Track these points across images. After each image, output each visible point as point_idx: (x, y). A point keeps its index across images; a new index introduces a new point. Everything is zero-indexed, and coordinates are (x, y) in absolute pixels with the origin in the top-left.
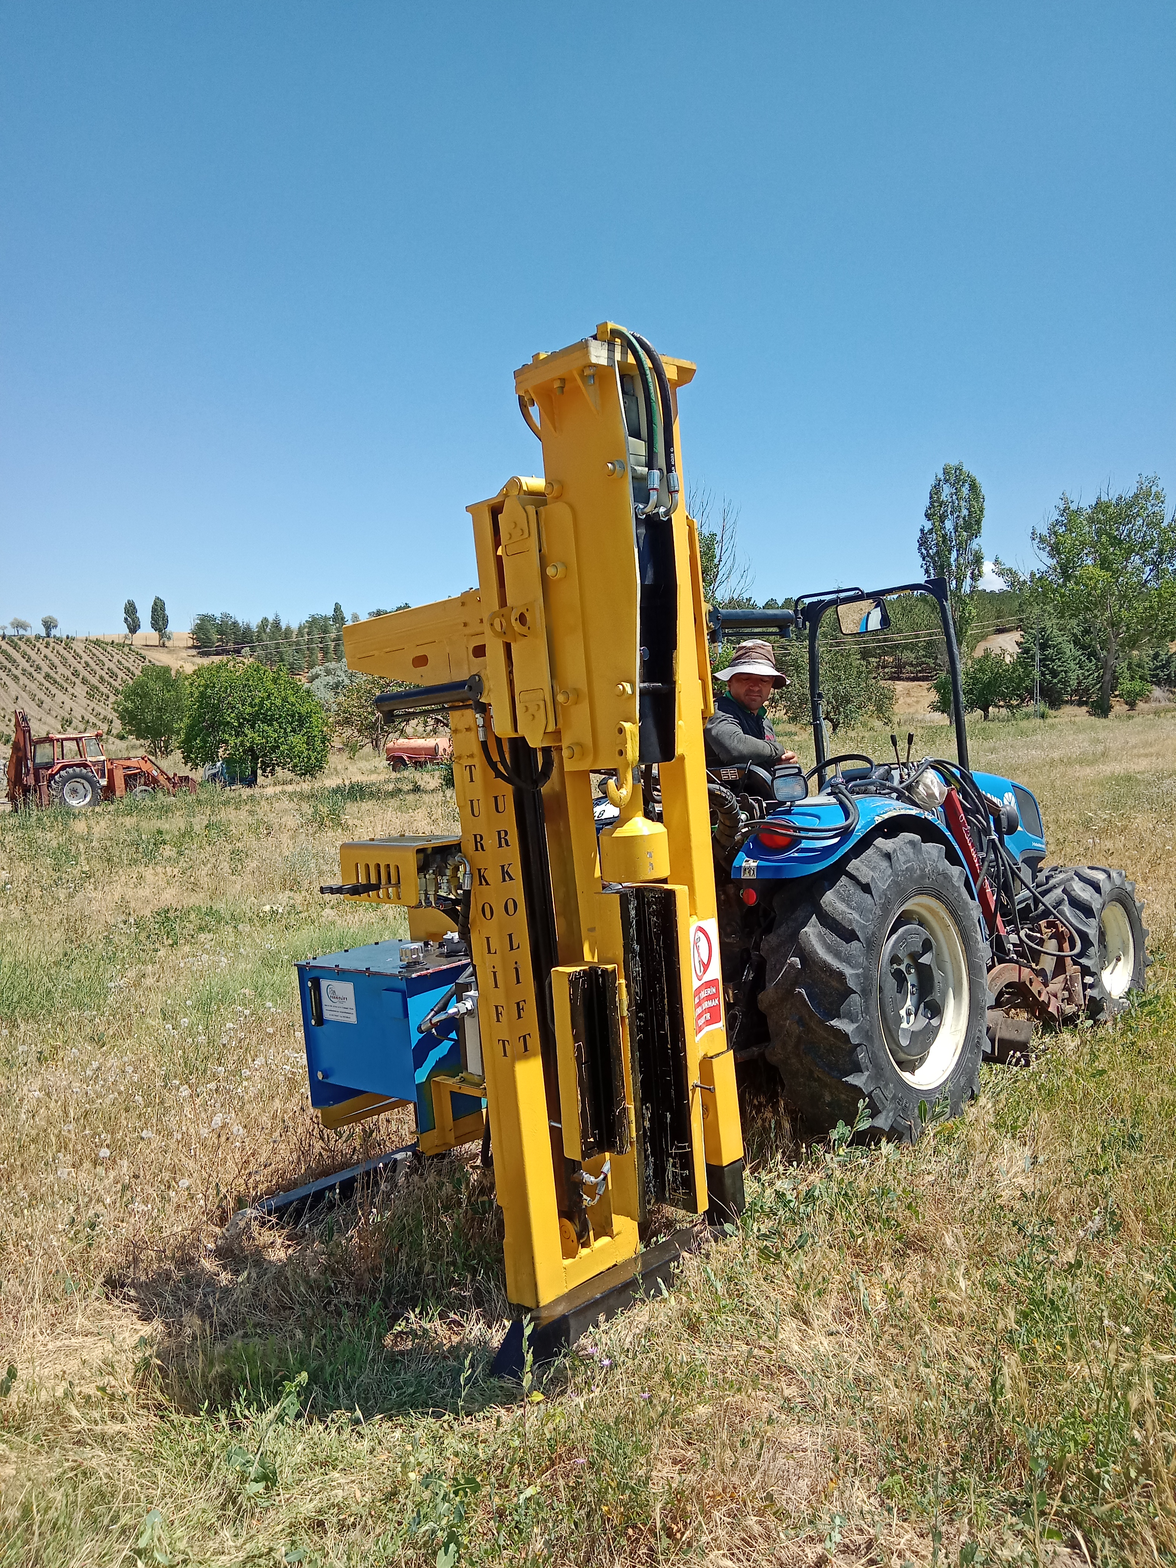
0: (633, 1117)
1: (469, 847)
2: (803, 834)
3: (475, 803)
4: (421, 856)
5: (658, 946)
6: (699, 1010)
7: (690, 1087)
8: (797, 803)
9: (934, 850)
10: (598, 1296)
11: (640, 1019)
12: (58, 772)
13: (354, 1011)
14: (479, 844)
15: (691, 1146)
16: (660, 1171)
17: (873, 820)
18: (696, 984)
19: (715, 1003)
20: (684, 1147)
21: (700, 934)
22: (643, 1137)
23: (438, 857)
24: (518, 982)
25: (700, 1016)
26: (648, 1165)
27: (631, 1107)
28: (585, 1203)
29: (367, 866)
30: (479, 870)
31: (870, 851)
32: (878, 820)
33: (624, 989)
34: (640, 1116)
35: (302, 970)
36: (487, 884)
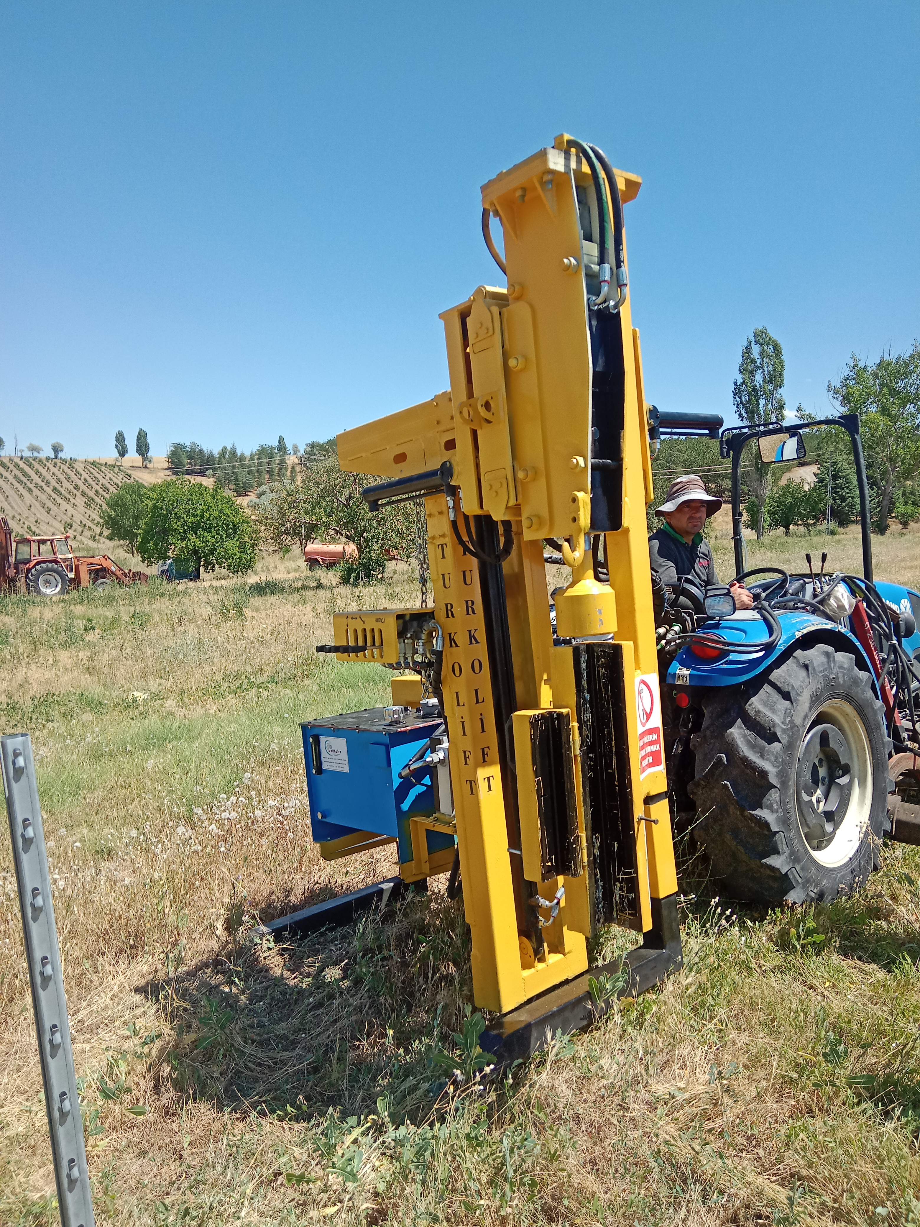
12: (34, 566)
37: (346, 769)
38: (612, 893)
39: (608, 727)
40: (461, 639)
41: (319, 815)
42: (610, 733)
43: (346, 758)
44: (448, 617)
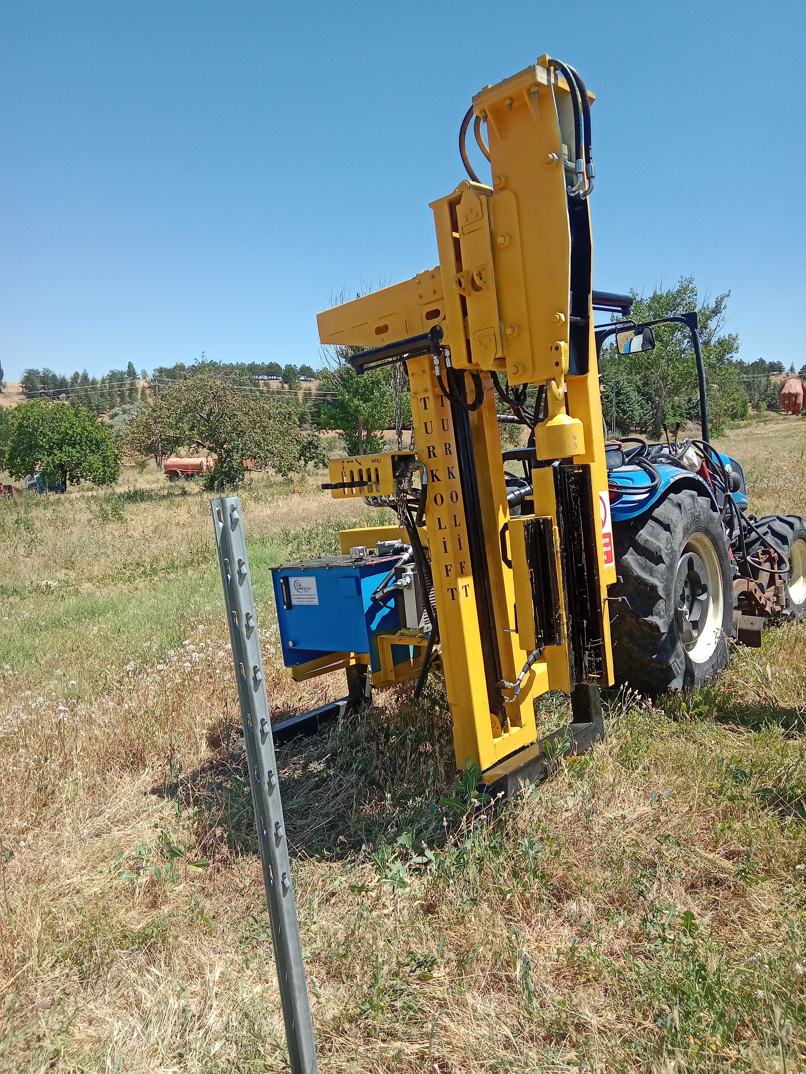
2: (623, 491)
8: (614, 470)
17: (669, 481)
32: (672, 481)
37: (316, 602)
38: (582, 660)
39: (578, 530)
40: (442, 474)
41: (291, 644)
42: (579, 535)
43: (316, 593)
44: (430, 457)
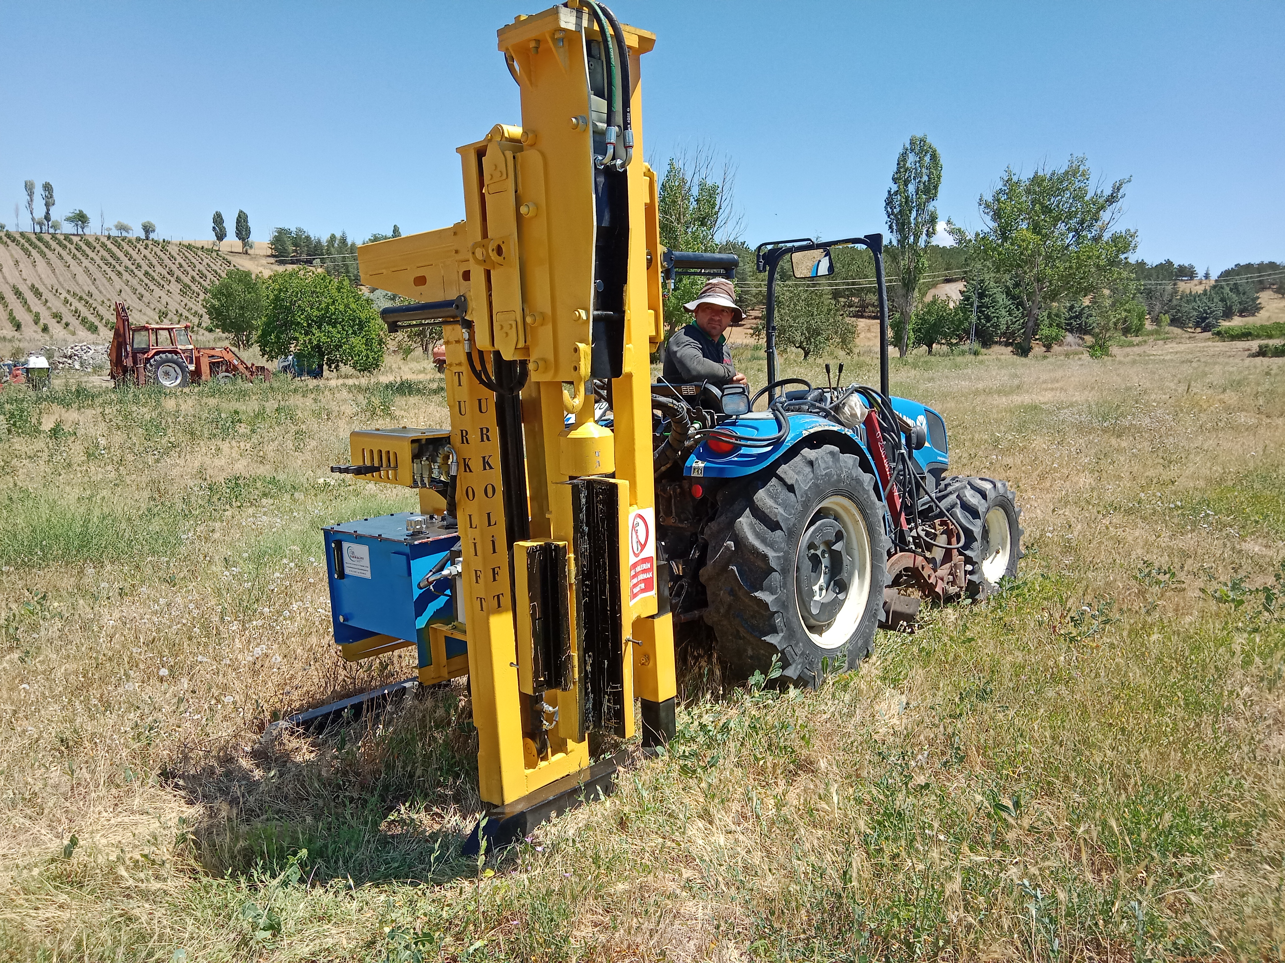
0: (576, 663)
1: (456, 440)
2: (743, 442)
3: (462, 404)
4: (416, 445)
5: (603, 528)
6: (635, 581)
7: (623, 641)
8: (741, 416)
9: (850, 460)
10: (551, 798)
11: (587, 586)
12: (153, 357)
13: (369, 569)
14: (464, 437)
15: (622, 686)
16: (597, 705)
17: (801, 433)
18: (633, 560)
19: (649, 575)
20: (617, 688)
21: (639, 520)
22: (584, 678)
23: (431, 447)
24: (494, 552)
25: (635, 586)
26: (588, 700)
27: (575, 655)
28: (544, 727)
29: (372, 451)
30: (464, 459)
31: (798, 459)
32: (805, 433)
33: (573, 562)
34: (583, 662)
35: (328, 534)
36: (471, 471)
